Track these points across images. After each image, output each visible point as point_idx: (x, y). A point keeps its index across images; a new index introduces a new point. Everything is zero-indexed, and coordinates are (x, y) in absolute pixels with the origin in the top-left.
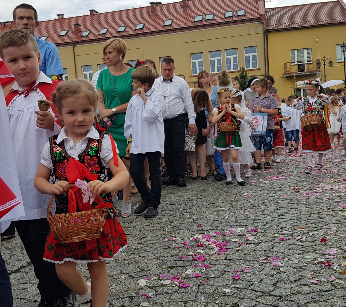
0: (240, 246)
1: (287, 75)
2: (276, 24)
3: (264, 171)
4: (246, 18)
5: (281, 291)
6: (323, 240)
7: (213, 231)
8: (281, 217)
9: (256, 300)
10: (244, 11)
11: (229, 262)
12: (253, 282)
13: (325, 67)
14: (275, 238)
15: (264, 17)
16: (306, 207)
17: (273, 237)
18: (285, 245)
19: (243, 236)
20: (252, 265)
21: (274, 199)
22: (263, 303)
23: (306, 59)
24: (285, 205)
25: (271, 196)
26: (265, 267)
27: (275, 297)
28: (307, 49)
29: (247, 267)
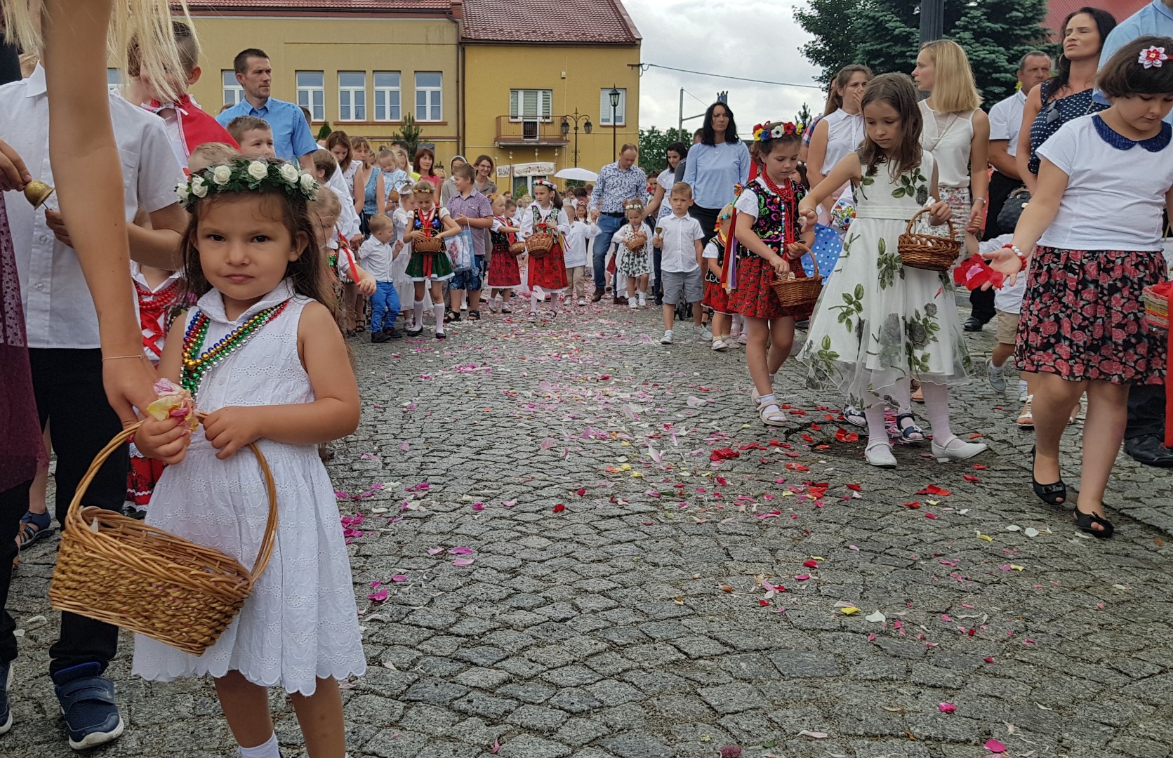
0: (389, 524)
1: (501, 143)
2: (484, 30)
3: (446, 353)
5: (471, 625)
6: (559, 508)
8: (478, 457)
9: (419, 647)
11: (365, 562)
12: (414, 606)
13: (576, 134)
14: (464, 503)
15: (460, 9)
16: (528, 435)
17: (460, 503)
18: (484, 520)
19: (396, 501)
20: (414, 566)
21: (466, 416)
22: (433, 654)
23: (540, 112)
24: (487, 429)
25: (460, 408)
26: (441, 570)
27: (459, 639)
28: (544, 91)
29: (403, 571)
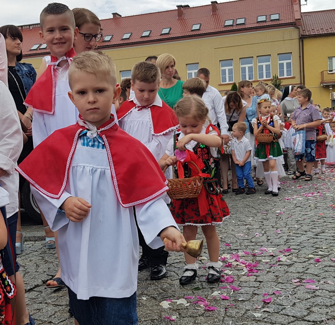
0: (272, 267)
1: (324, 84)
2: (313, 30)
3: (298, 188)
4: (280, 22)
5: (316, 317)
7: (242, 251)
8: (317, 237)
10: (278, 15)
11: (260, 285)
12: (285, 306)
14: (310, 259)
15: (300, 22)
17: (308, 258)
18: (321, 267)
19: (274, 257)
20: (284, 287)
21: (309, 217)
24: (321, 223)
25: (306, 214)
26: (299, 290)
27: (309, 323)
29: (279, 289)
